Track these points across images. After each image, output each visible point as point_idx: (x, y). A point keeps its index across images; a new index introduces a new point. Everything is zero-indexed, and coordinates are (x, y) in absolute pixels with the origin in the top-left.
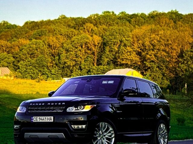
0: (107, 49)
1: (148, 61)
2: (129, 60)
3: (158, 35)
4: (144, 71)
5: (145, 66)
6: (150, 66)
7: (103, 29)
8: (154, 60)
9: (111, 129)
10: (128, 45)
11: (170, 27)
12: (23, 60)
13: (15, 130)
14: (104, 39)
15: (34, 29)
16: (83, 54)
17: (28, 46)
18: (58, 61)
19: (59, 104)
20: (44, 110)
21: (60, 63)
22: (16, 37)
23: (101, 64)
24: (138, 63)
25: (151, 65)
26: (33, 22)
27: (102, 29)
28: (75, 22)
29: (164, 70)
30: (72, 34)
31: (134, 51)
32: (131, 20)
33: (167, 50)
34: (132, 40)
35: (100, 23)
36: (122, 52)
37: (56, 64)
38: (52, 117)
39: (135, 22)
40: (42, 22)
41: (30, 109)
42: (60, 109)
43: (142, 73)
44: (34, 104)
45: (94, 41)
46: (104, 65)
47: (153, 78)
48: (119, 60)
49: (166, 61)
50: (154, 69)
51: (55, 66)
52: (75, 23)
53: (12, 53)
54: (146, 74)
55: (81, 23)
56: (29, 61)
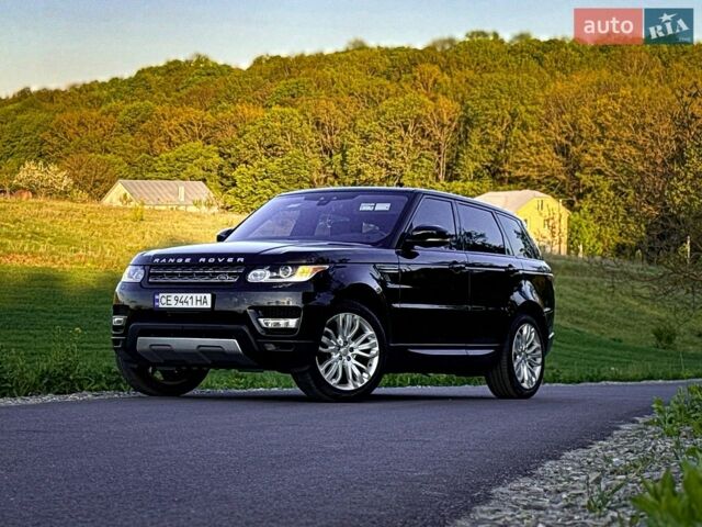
0: (475, 135)
1: (588, 170)
2: (534, 167)
3: (615, 98)
4: (575, 199)
5: (578, 184)
6: (593, 185)
7: (467, 81)
8: (603, 169)
9: (369, 332)
10: (532, 126)
11: (650, 77)
12: (246, 162)
13: (116, 328)
14: (468, 107)
15: (279, 78)
16: (408, 149)
17: (261, 123)
18: (339, 167)
19: (230, 260)
20: (190, 275)
21: (345, 172)
22: (228, 98)
23: (456, 177)
24: (559, 177)
25: (593, 181)
26: (278, 57)
27: (464, 80)
28: (391, 60)
29: (629, 198)
30: (381, 93)
31: (548, 142)
32: (546, 56)
33: (641, 142)
34: (543, 112)
35: (459, 63)
36: (517, 146)
37: (335, 176)
38: (209, 296)
39: (556, 62)
40: (300, 59)
41: (153, 274)
42: (230, 274)
43: (570, 205)
44: (164, 260)
45: (439, 114)
46: (465, 181)
47: (600, 218)
48: (507, 167)
49: (637, 172)
50: (603, 193)
51: (332, 179)
52: (390, 63)
53: (218, 143)
54: (581, 208)
55: (406, 62)
56: (261, 166)
